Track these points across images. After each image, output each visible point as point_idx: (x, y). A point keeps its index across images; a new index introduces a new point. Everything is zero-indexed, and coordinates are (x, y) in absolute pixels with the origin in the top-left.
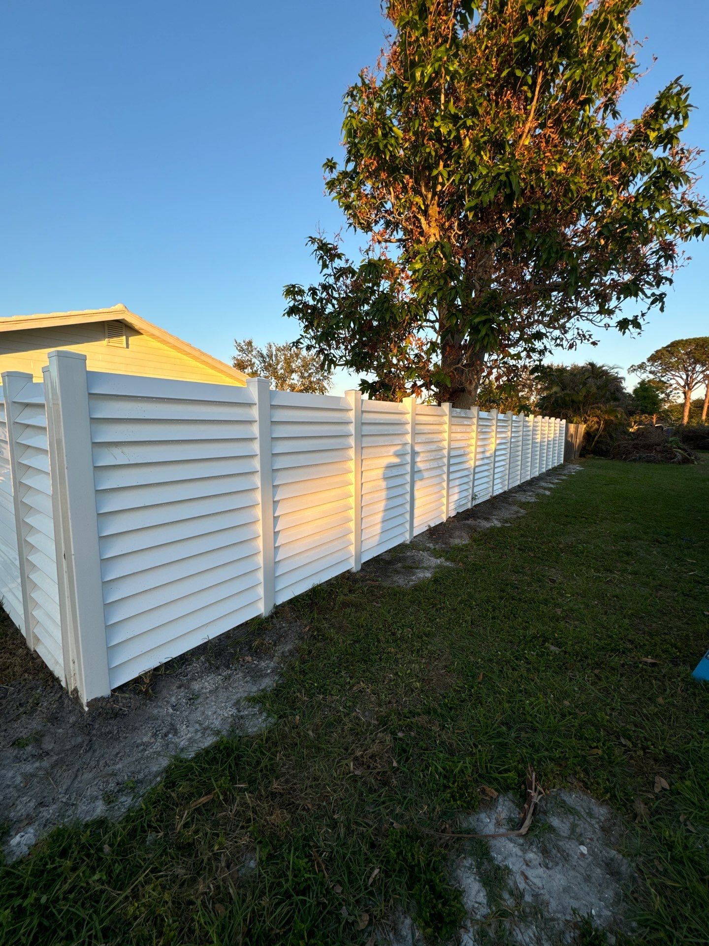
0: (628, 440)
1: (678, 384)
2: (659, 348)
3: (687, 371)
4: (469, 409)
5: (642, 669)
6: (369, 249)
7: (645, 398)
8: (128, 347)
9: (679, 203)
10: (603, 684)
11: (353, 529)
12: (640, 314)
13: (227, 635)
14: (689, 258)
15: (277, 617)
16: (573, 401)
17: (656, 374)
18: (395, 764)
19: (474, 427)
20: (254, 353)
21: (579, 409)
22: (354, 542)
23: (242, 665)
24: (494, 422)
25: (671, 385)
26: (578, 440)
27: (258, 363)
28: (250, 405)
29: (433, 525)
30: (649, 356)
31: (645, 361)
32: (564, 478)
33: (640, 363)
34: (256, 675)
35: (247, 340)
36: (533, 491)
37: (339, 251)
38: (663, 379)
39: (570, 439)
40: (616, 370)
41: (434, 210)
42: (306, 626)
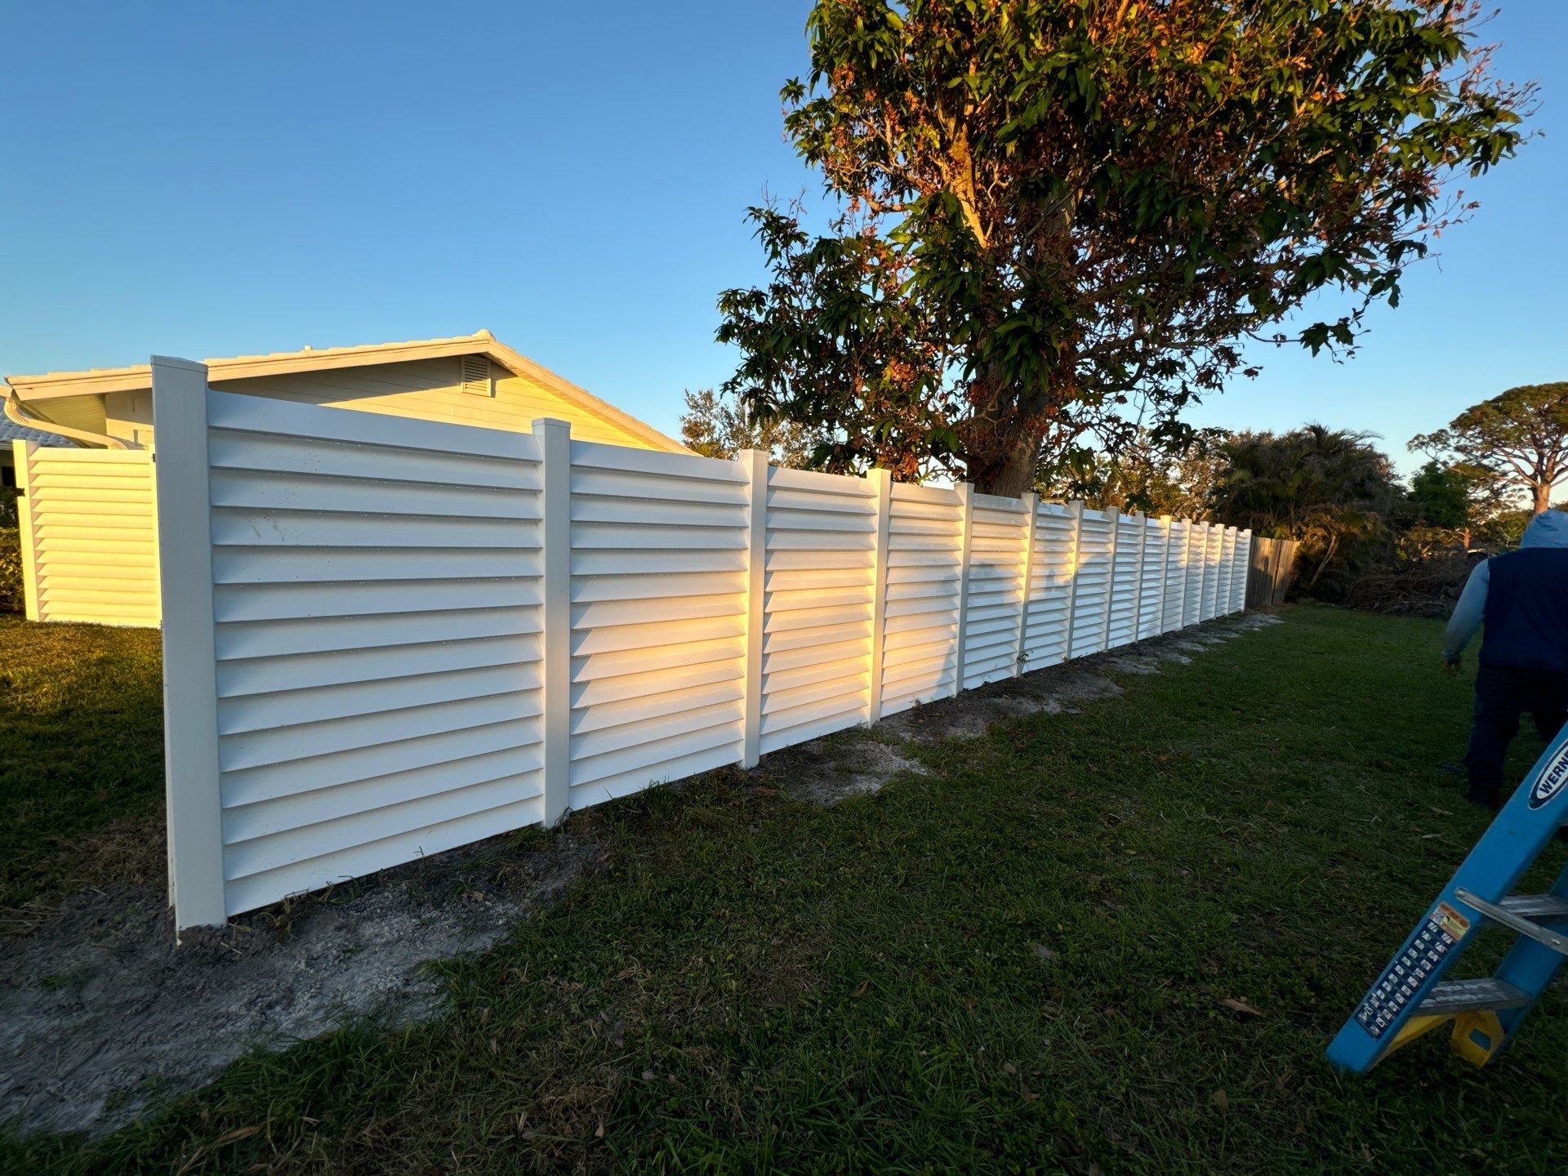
0: (1387, 572)
1: (1519, 470)
2: (1478, 402)
3: (1538, 445)
4: (1019, 497)
5: (1215, 1021)
6: (842, 222)
7: (1435, 496)
8: (493, 394)
9: (1457, 101)
10: (1109, 1041)
11: (744, 693)
12: (1351, 315)
13: (466, 851)
14: (1473, 205)
15: (566, 832)
16: (1275, 498)
17: (1470, 453)
18: (600, 1132)
19: (1027, 531)
20: (714, 411)
21: (1288, 512)
22: (744, 716)
23: (464, 906)
24: (1075, 524)
25: (1504, 474)
26: (1281, 570)
27: (722, 427)
28: (534, 463)
29: (926, 699)
30: (1454, 417)
31: (1447, 427)
32: (1234, 635)
33: (1435, 431)
34: (476, 924)
35: (705, 391)
36: (1157, 656)
37: (798, 230)
38: (1485, 462)
39: (1261, 567)
40: (1368, 441)
41: (959, 149)
42: (606, 851)
